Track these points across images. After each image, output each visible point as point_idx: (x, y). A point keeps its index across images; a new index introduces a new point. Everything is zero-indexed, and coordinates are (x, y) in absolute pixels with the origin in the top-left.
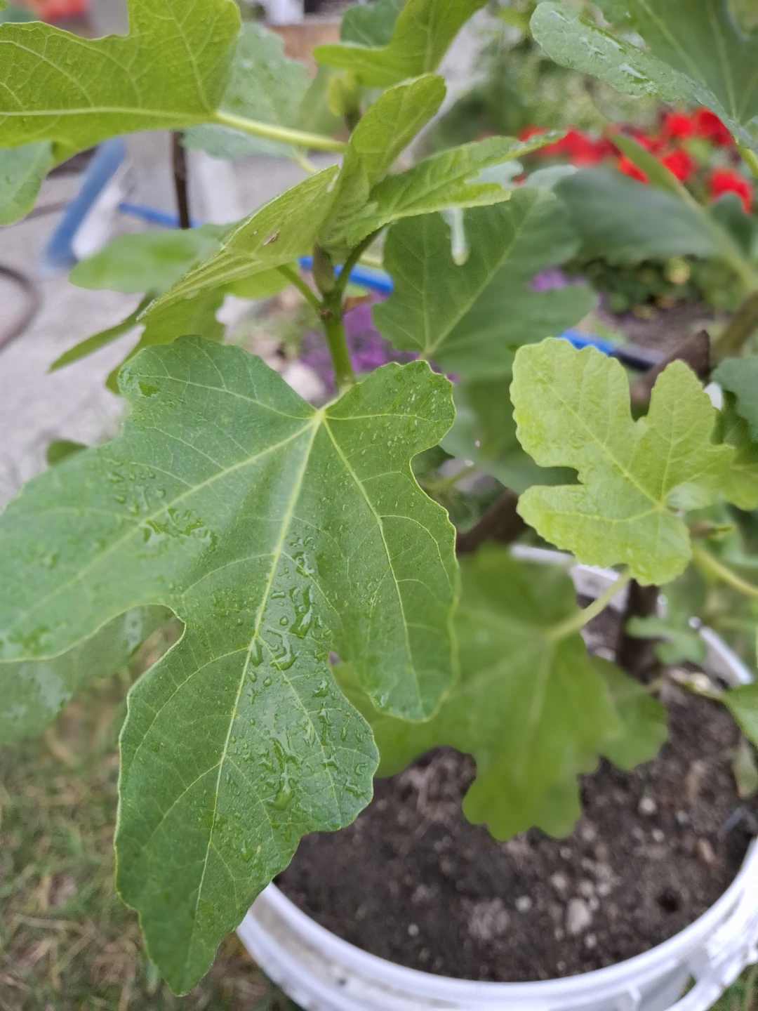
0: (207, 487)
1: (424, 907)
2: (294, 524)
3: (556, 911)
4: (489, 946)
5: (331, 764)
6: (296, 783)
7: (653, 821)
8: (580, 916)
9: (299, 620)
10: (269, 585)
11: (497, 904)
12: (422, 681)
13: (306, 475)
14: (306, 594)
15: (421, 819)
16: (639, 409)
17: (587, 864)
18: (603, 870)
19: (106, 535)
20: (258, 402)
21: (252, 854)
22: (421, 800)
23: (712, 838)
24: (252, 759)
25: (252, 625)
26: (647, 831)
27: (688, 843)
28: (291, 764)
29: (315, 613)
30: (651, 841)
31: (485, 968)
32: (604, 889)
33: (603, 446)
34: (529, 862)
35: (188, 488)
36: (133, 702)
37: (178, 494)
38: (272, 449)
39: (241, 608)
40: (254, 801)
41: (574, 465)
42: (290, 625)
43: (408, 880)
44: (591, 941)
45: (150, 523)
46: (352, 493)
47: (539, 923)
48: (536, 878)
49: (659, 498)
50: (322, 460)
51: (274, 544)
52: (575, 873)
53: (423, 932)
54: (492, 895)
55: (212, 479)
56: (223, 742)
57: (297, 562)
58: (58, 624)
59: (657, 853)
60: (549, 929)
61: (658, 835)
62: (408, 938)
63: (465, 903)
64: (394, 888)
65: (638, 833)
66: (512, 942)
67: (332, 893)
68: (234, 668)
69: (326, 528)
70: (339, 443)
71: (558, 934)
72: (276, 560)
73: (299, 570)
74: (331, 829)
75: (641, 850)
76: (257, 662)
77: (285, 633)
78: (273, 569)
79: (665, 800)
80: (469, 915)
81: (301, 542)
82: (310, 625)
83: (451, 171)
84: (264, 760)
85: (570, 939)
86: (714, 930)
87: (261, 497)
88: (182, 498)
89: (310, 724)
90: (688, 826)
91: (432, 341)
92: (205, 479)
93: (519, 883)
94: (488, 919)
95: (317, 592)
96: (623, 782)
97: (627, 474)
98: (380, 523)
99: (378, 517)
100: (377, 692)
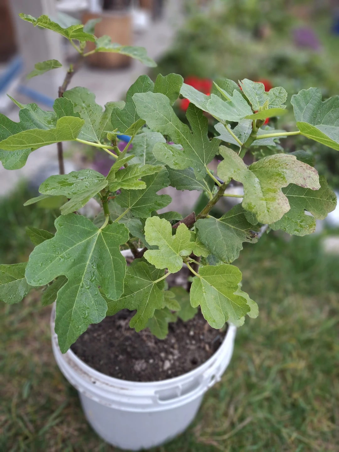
0: (73, 248)
1: (121, 362)
2: (92, 256)
3: (160, 363)
4: (139, 373)
5: (97, 310)
6: (89, 313)
7: (193, 338)
8: (167, 365)
9: (92, 278)
10: (85, 270)
11: (143, 361)
12: (117, 293)
13: (95, 245)
14: (94, 273)
15: (123, 335)
16: (174, 233)
17: (171, 350)
18: (176, 352)
19: (52, 259)
20: (86, 228)
21: (79, 327)
22: (123, 330)
23: (209, 344)
24: (80, 308)
25: (81, 279)
26: (191, 341)
27: (202, 345)
28: (88, 309)
29: (96, 277)
30: (191, 344)
31: (138, 379)
32: (176, 357)
33: (165, 241)
34: (154, 348)
35: (69, 248)
36: (58, 295)
37: (67, 250)
38: (88, 239)
39: (79, 275)
40: (80, 316)
41: (158, 245)
42: (89, 280)
43: (117, 353)
44: (170, 372)
45: (61, 257)
46: (106, 250)
47: (156, 367)
48: (156, 354)
49: (178, 253)
50: (100, 242)
51: (87, 261)
52: (167, 352)
53: (120, 369)
54: (142, 358)
55: (74, 246)
56: (74, 304)
57: (92, 265)
58: (43, 279)
59: (193, 347)
60: (157, 369)
61: (194, 342)
62: (116, 370)
63: (134, 360)
64: (112, 356)
65: (188, 341)
66: (147, 372)
67: (93, 358)
68: (77, 288)
69: (100, 258)
70: (104, 238)
71: (161, 370)
72: (87, 264)
73: (92, 267)
74: (96, 323)
75: (188, 346)
76: (82, 287)
77: (89, 281)
78: (87, 266)
79: (197, 332)
80: (134, 364)
81: (93, 260)
82: (94, 280)
83: (135, 173)
84: (82, 308)
85: (164, 371)
86: (206, 370)
87: (85, 250)
88: (67, 251)
89: (93, 301)
90: (203, 340)
91: (131, 206)
92: (73, 246)
93: (151, 355)
94: (140, 365)
95: (96, 272)
96: (185, 326)
97: (170, 247)
98: (112, 258)
99: (111, 257)
100: (108, 295)
